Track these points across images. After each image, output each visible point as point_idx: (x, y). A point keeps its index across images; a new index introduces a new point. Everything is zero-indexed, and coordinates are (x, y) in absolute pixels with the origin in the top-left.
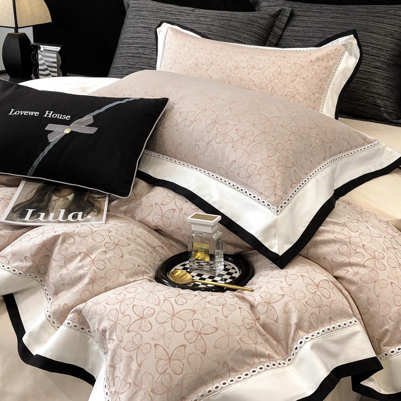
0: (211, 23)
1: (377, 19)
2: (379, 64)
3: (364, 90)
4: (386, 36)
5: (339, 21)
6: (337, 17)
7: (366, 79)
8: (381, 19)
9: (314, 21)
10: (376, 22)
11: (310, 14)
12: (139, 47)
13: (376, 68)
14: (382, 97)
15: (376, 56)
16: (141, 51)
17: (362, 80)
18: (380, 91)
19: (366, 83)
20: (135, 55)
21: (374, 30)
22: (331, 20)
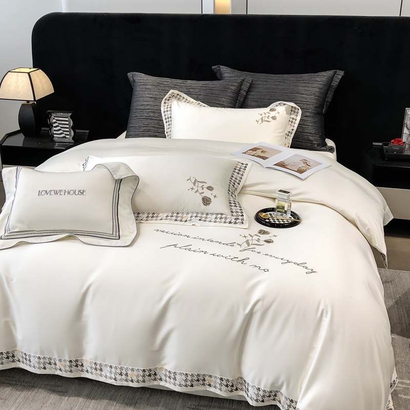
0: (198, 93)
2: (308, 114)
4: (311, 95)
5: (280, 87)
6: (278, 85)
13: (307, 117)
20: (148, 118)
21: (303, 92)
22: (274, 87)
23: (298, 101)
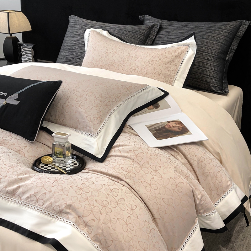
1: (209, 31)
2: (209, 58)
3: (200, 73)
7: (201, 66)
8: (211, 31)
9: (173, 32)
10: (208, 33)
11: (171, 27)
12: (72, 46)
14: (210, 77)
15: (207, 53)
16: (73, 48)
17: (199, 67)
18: (210, 74)
19: (201, 69)
21: (207, 38)
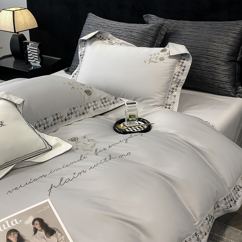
23: (209, 48)
